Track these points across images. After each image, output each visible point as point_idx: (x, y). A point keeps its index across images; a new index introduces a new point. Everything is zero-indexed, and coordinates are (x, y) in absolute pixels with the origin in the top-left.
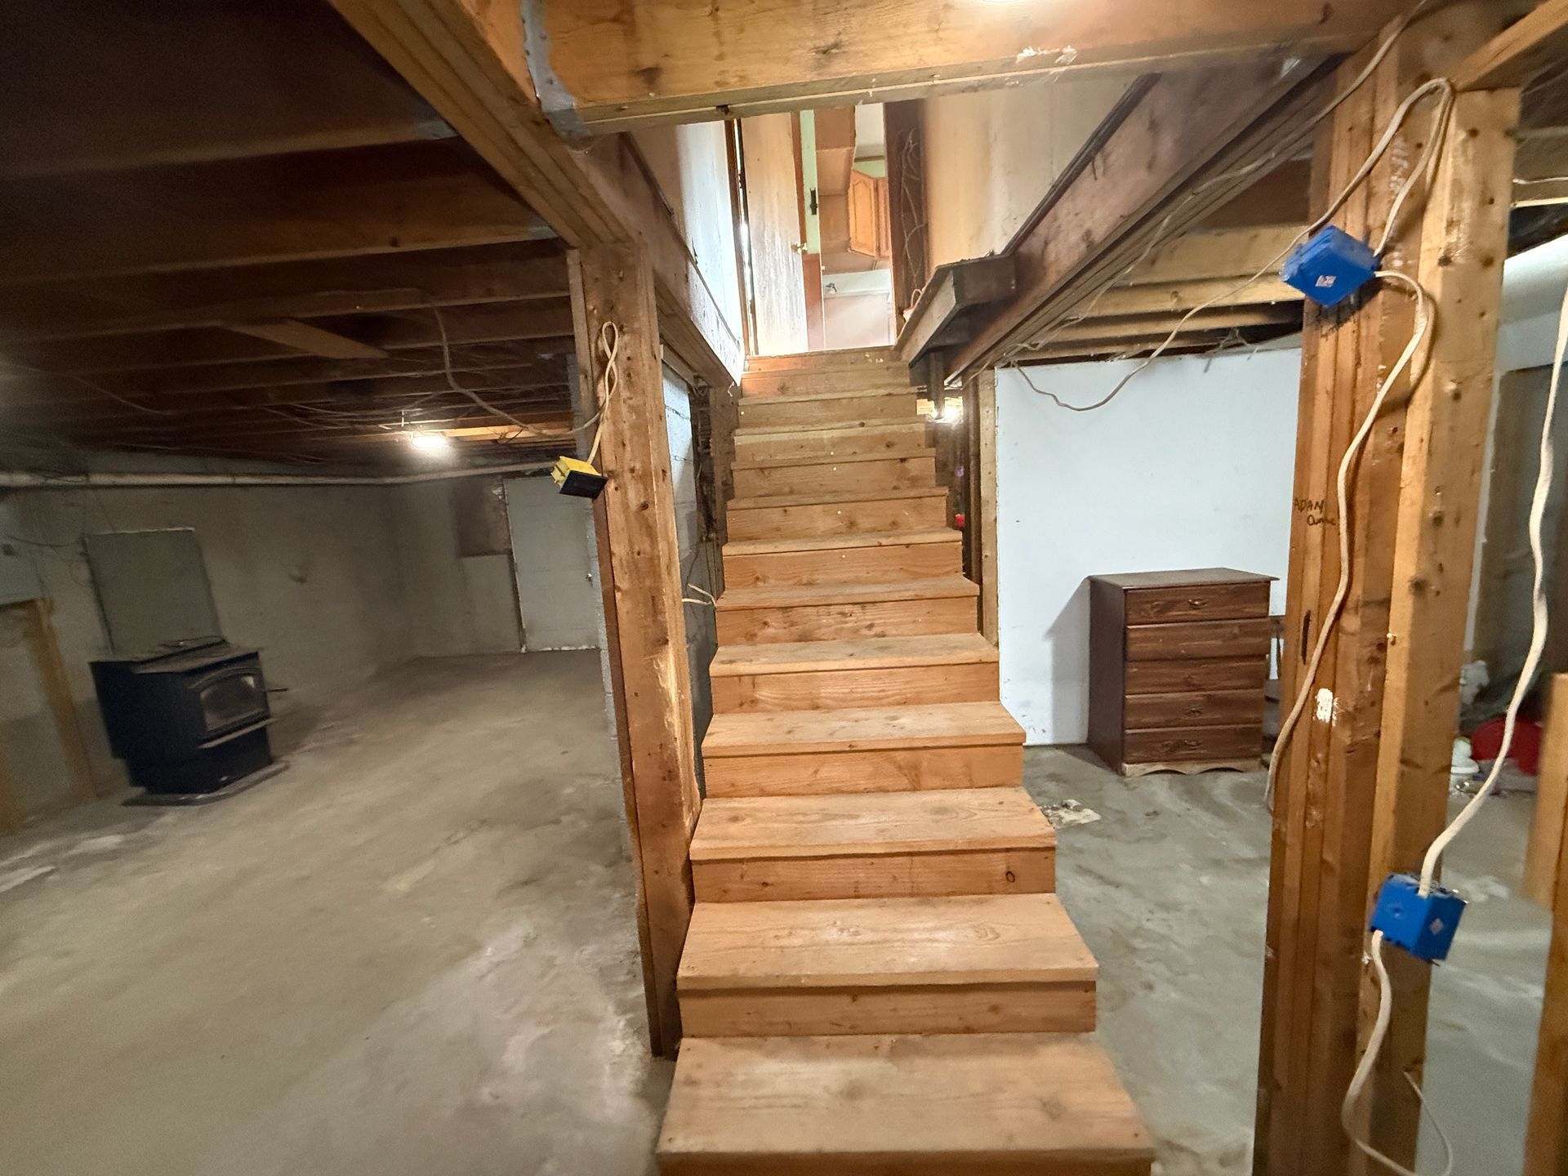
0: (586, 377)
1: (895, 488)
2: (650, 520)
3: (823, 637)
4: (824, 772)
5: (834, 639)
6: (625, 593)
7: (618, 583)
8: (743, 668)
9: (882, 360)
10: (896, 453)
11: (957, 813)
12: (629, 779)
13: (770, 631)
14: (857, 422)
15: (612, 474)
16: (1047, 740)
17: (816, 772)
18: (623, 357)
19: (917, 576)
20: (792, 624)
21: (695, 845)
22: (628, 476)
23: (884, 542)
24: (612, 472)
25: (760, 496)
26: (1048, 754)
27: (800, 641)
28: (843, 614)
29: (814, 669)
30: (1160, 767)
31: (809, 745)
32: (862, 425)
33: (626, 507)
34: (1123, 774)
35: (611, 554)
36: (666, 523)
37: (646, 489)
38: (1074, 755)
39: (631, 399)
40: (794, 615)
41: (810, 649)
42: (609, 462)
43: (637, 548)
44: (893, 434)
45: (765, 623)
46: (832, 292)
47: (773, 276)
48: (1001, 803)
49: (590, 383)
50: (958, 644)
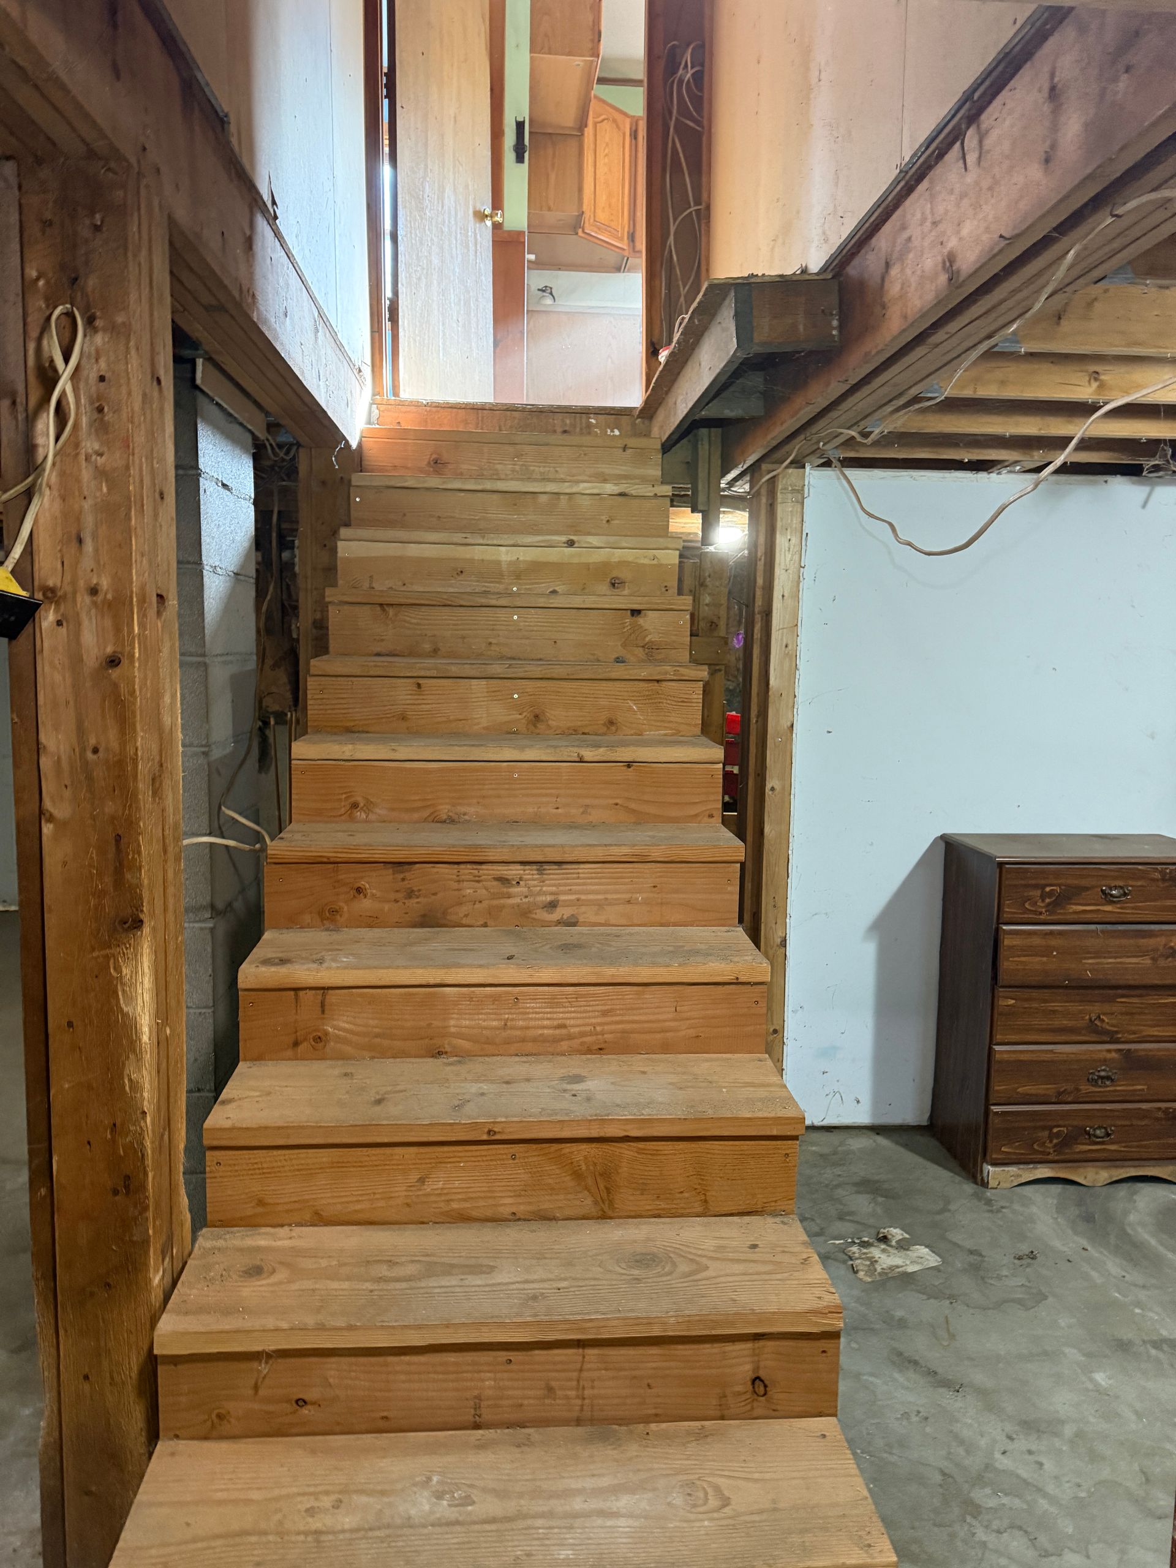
0: (14, 403)
1: (618, 660)
2: (123, 688)
3: (464, 921)
4: (436, 1183)
5: (485, 925)
6: (62, 826)
7: (47, 804)
8: (303, 973)
9: (617, 432)
10: (624, 600)
11: (674, 1264)
12: (43, 1191)
13: (366, 904)
14: (564, 538)
15: (52, 594)
16: (862, 1117)
17: (422, 1180)
18: (91, 373)
19: (640, 819)
20: (410, 894)
21: (167, 1324)
22: (84, 600)
23: (588, 754)
24: (53, 590)
25: (378, 655)
26: (858, 1143)
27: (422, 925)
28: (503, 880)
29: (438, 981)
30: (1044, 1172)
31: (410, 1127)
32: (571, 544)
33: (76, 659)
34: (984, 1184)
35: (38, 749)
36: (158, 695)
37: (118, 630)
38: (906, 1146)
39: (101, 455)
40: (415, 877)
41: (438, 942)
42: (48, 570)
43: (93, 741)
44: (622, 564)
45: (359, 890)
46: (549, 301)
47: (436, 261)
48: (754, 1246)
49: (21, 417)
50: (700, 946)
